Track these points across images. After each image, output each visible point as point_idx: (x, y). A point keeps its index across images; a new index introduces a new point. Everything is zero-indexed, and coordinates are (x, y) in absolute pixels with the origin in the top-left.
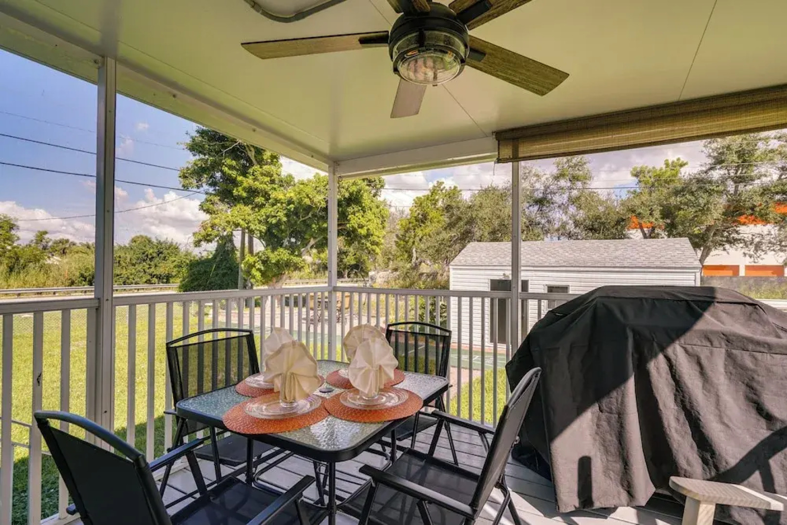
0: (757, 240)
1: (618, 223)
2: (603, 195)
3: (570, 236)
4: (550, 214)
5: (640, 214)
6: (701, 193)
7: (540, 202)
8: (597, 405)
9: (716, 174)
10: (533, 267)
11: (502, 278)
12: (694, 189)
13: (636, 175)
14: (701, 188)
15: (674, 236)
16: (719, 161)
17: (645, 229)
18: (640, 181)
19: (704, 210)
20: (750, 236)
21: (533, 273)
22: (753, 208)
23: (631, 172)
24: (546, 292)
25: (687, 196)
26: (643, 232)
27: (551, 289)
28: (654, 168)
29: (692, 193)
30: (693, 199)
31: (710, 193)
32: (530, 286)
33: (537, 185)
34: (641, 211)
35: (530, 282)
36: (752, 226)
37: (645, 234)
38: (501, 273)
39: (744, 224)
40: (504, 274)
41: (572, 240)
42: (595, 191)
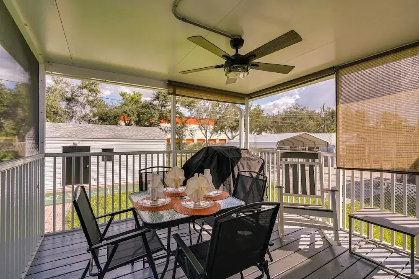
0: (166, 129)
1: (116, 117)
2: (108, 102)
3: (90, 122)
4: (74, 108)
5: (129, 114)
6: (151, 109)
7: (69, 100)
8: (222, 184)
9: (156, 102)
10: (93, 139)
11: (71, 145)
12: (149, 107)
13: (122, 96)
14: (152, 107)
15: (139, 126)
16: (157, 98)
17: (126, 121)
18: (123, 99)
19: (152, 116)
20: (164, 127)
21: (93, 142)
22: (166, 117)
23: (120, 94)
24: (101, 151)
25: (147, 109)
26: (125, 122)
27: (104, 150)
28: (130, 94)
29: (149, 108)
30: (149, 111)
31: (155, 109)
32: (91, 149)
33: (67, 90)
34: (130, 113)
35: (91, 147)
36: (164, 124)
37: (126, 124)
38: (72, 142)
39: (162, 123)
40: (74, 143)
41: (91, 124)
42: (102, 99)
